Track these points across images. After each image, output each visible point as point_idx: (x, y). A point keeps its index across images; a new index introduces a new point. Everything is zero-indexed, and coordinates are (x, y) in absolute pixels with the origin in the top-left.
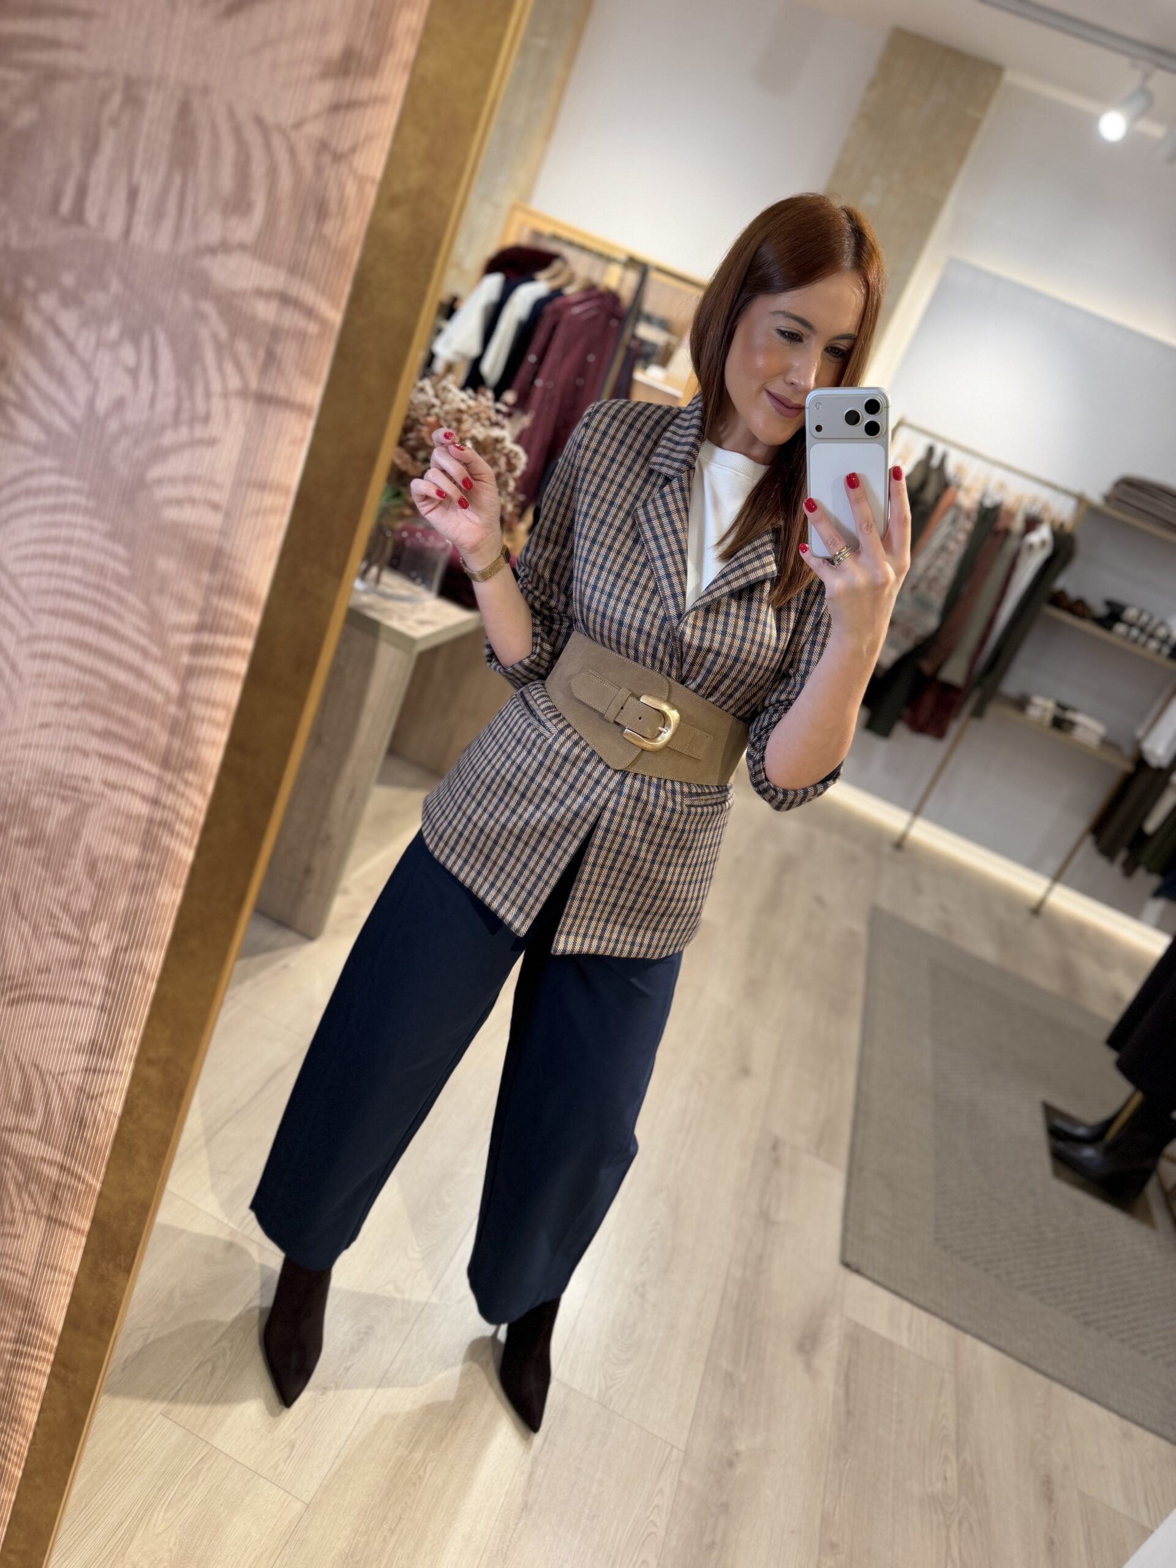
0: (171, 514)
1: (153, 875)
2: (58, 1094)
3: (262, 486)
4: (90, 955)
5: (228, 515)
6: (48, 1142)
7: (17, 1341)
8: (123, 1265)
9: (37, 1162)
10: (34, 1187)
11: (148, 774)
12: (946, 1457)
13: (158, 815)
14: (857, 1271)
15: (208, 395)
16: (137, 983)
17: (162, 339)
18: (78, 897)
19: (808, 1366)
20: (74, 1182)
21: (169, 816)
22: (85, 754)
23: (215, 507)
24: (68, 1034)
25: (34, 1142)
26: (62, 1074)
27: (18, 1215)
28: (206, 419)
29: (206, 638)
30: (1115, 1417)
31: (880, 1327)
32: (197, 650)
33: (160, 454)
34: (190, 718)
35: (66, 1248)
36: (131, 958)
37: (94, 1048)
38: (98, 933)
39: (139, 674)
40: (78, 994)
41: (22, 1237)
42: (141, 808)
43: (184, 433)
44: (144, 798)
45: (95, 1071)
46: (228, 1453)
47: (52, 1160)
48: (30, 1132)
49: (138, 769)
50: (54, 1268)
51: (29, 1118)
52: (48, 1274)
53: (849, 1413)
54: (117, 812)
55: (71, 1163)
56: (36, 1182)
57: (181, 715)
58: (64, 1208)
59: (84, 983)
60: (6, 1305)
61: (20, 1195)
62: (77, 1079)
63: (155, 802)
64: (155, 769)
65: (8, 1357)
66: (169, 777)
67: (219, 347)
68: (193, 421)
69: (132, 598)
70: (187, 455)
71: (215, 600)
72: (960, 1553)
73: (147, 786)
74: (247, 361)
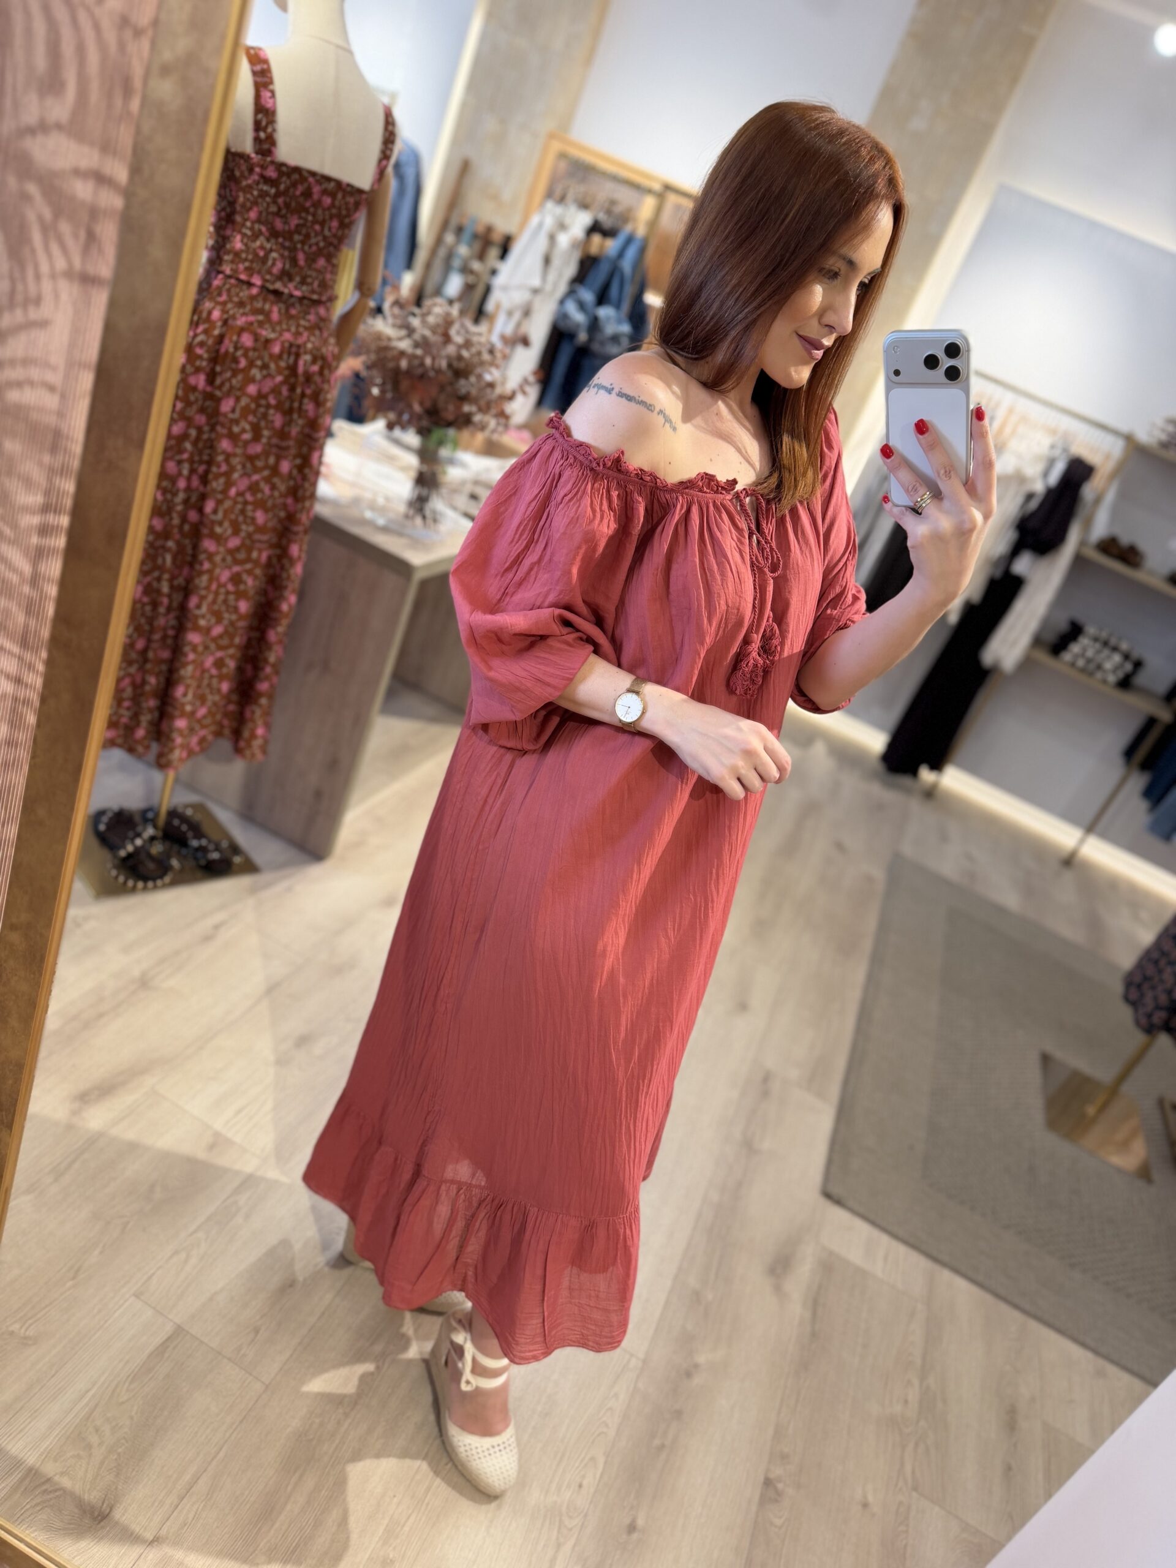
0: (13, 396)
5: (63, 397)
12: (909, 1381)
13: (22, 693)
14: (838, 1202)
15: (38, 277)
19: (778, 1289)
23: (51, 388)
28: (38, 301)
29: (52, 519)
30: (1089, 1355)
31: (855, 1256)
32: (44, 530)
34: (43, 597)
42: (8, 687)
43: (19, 316)
46: (195, 1335)
53: (814, 1335)
57: (35, 594)
63: (18, 681)
64: (16, 649)
66: (28, 656)
67: (45, 229)
68: (27, 302)
70: (23, 337)
71: (57, 481)
72: (913, 1472)
73: (10, 665)
74: (70, 242)
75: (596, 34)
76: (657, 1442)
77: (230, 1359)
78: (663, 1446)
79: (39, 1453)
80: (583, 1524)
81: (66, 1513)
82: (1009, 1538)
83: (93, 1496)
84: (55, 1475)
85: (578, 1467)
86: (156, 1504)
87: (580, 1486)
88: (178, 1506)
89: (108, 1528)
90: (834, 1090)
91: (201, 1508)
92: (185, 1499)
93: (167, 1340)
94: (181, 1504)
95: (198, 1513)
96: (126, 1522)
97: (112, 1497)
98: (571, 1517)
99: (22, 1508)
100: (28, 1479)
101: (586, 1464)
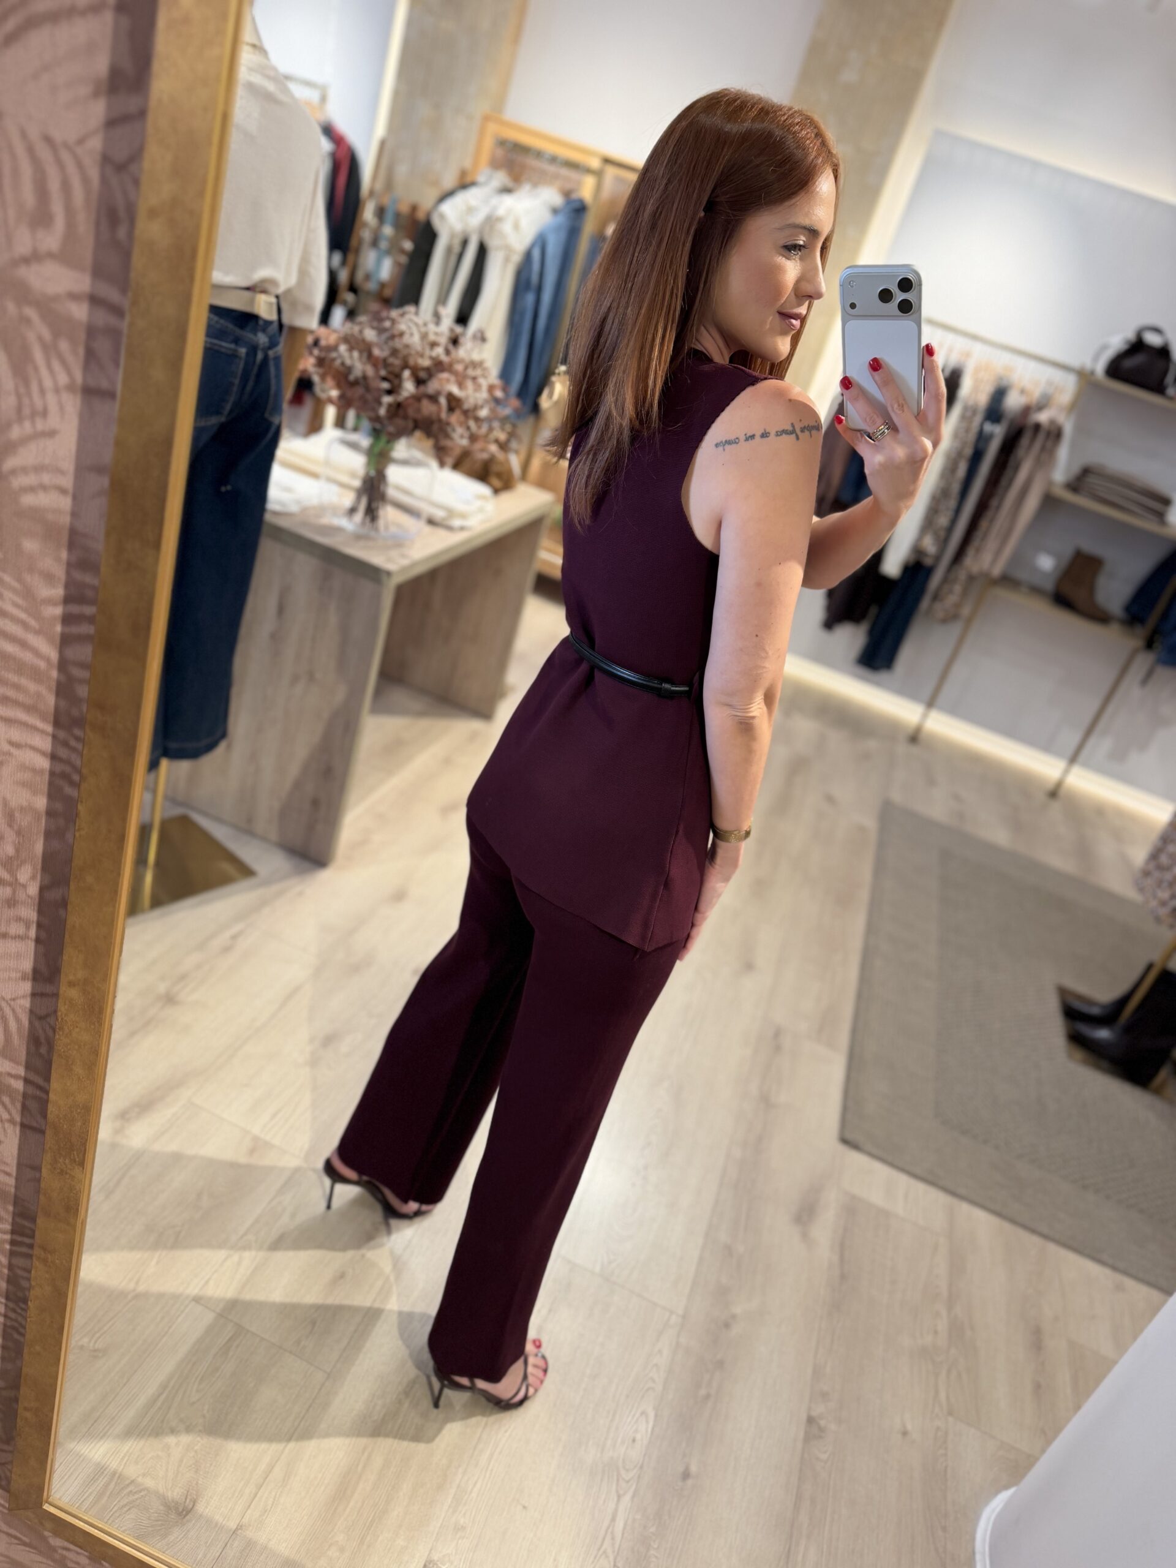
0: (28, 500)
2: (12, 1017)
4: (20, 895)
5: (75, 498)
8: (77, 1160)
10: (6, 1100)
11: (43, 732)
12: (937, 1312)
14: (857, 1147)
15: (42, 391)
19: (805, 1236)
20: (37, 1093)
23: (63, 488)
24: (13, 965)
28: (44, 412)
29: (73, 607)
30: (1107, 1271)
31: (876, 1197)
32: (68, 619)
33: (10, 448)
39: (23, 644)
40: (14, 929)
42: (42, 762)
43: (27, 425)
44: (43, 754)
46: (255, 1332)
47: (17, 1074)
49: (33, 728)
53: (843, 1277)
54: (23, 767)
55: (33, 1076)
56: (7, 1094)
58: (33, 1116)
59: (19, 919)
63: (53, 756)
64: (49, 728)
65: (7, 1246)
66: (61, 733)
67: (45, 348)
68: (33, 416)
70: (33, 446)
72: (948, 1398)
73: (45, 744)
74: (70, 358)
76: (703, 1392)
77: (291, 1352)
78: (708, 1397)
79: (121, 1457)
80: (639, 1477)
81: (152, 1511)
82: (1043, 1451)
83: (175, 1494)
84: (138, 1477)
85: (630, 1423)
86: (236, 1494)
87: (634, 1441)
88: (256, 1495)
89: (193, 1522)
90: (843, 1040)
91: (278, 1494)
92: (263, 1487)
93: (229, 1340)
94: (259, 1493)
95: (277, 1499)
96: (209, 1514)
97: (194, 1492)
98: (627, 1470)
99: (111, 1511)
100: (114, 1483)
101: (637, 1420)
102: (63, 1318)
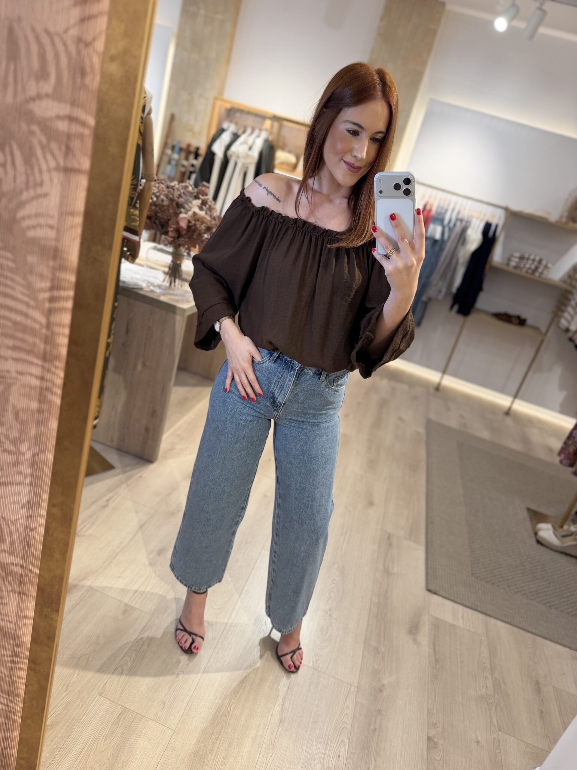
0: (31, 234)
1: (46, 415)
2: (15, 530)
3: (72, 214)
4: (21, 459)
5: (58, 231)
6: (14, 555)
7: (12, 656)
8: (55, 608)
9: (10, 565)
10: (10, 578)
11: (37, 365)
12: (486, 677)
13: (45, 385)
14: (435, 593)
15: (41, 172)
16: (46, 470)
17: (15, 147)
18: (12, 430)
19: (415, 640)
20: (29, 573)
21: (49, 385)
22: (6, 359)
23: (51, 227)
24: (16, 500)
25: (7, 556)
26: (16, 520)
27: (5, 594)
28: (41, 184)
29: (56, 293)
31: (448, 618)
32: (52, 300)
33: (21, 205)
34: (53, 334)
35: (29, 607)
36: (41, 458)
37: (30, 505)
38: (24, 447)
39: (26, 316)
40: (17, 479)
41: (8, 604)
42: (35, 382)
43: (32, 192)
44: (36, 377)
45: (31, 516)
46: (133, 710)
47: (17, 563)
48: (5, 551)
49: (32, 363)
50: (25, 617)
51: (3, 544)
52: (23, 621)
53: (437, 661)
54: (24, 386)
55: (26, 564)
56: (11, 576)
57: (49, 333)
58: (26, 587)
59: (20, 473)
60: (5, 639)
61: (4, 584)
62: (23, 522)
63: (42, 378)
64: (40, 362)
65: (9, 665)
66: (47, 365)
67: (43, 148)
68: (35, 186)
69: (17, 278)
70: (35, 203)
71: (57, 274)
72: (497, 722)
73: (37, 371)
74: (57, 152)
75: (230, 49)
76: (372, 727)
77: (152, 720)
78: (375, 729)
85: (336, 747)
87: (339, 756)
90: (422, 538)
93: (119, 715)
101: (340, 745)
102: (44, 702)
